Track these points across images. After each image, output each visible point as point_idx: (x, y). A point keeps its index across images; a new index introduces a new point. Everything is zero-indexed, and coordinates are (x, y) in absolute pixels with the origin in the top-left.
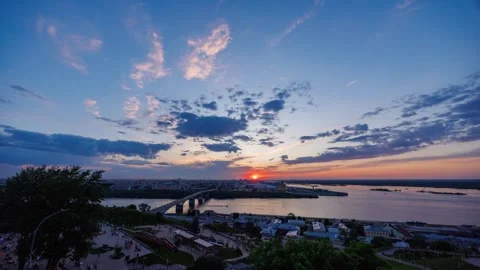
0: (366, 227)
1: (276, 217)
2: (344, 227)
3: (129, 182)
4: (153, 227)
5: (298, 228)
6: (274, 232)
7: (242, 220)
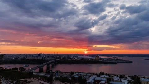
0: (142, 79)
1: (94, 74)
2: (130, 79)
3: (12, 55)
4: (28, 80)
5: (106, 79)
6: (93, 81)
7: (76, 76)
